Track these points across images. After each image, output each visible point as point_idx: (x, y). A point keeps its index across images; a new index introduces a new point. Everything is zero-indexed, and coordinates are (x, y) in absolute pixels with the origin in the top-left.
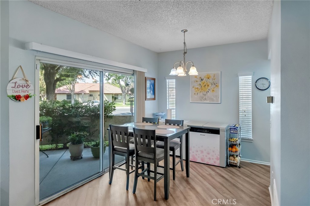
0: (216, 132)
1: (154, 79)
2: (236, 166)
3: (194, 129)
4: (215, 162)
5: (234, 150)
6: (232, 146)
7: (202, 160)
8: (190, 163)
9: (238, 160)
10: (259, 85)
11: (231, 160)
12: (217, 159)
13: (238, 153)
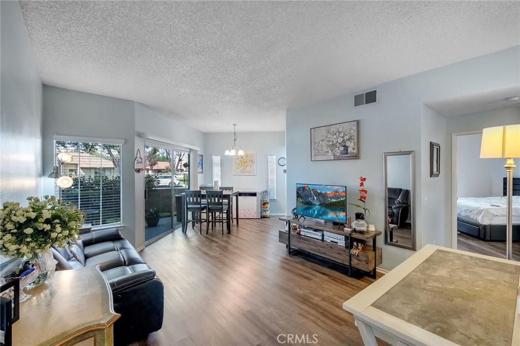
0: (254, 194)
1: (202, 156)
2: (266, 217)
3: (241, 194)
4: (253, 216)
5: (265, 206)
6: (264, 204)
7: (244, 216)
8: (239, 220)
9: (268, 213)
10: (281, 163)
11: (264, 214)
12: (255, 213)
13: (268, 208)
